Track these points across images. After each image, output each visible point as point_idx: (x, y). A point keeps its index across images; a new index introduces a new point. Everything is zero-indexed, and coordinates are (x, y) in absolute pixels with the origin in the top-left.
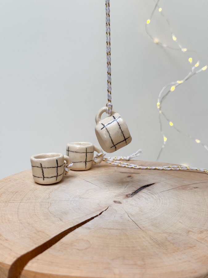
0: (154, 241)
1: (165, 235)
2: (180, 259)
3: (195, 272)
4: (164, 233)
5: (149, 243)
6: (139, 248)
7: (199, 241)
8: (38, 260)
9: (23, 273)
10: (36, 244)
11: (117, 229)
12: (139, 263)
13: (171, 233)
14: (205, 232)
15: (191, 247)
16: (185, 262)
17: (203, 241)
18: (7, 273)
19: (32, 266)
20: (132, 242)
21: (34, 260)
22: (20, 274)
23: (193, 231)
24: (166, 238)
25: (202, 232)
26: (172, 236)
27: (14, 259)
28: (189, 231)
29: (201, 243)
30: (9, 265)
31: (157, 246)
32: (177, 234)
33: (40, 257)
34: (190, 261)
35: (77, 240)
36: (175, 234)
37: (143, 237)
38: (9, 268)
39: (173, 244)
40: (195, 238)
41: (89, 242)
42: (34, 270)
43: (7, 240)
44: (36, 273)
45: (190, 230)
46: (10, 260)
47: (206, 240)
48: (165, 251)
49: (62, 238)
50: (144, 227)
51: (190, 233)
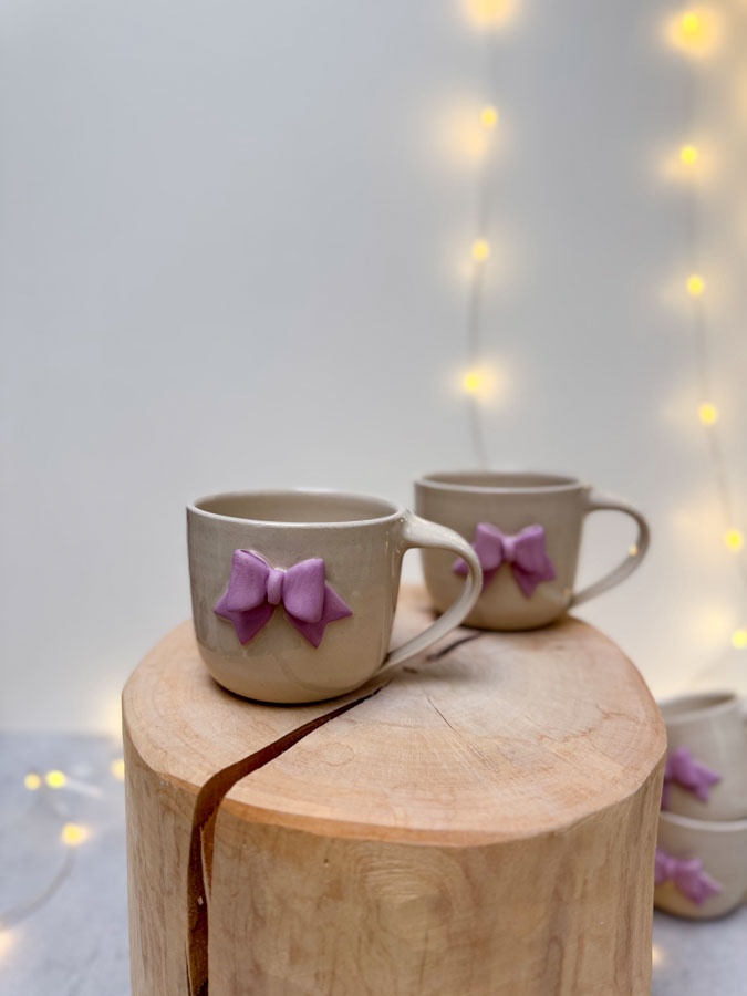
0: (475, 755)
1: (496, 742)
2: (522, 793)
3: (551, 820)
4: (495, 738)
5: (467, 758)
6: (445, 767)
7: (560, 758)
8: (253, 780)
9: (224, 803)
10: (250, 748)
11: (406, 726)
12: (444, 797)
13: (507, 739)
14: (573, 740)
15: (545, 769)
16: (532, 799)
17: (568, 759)
18: (194, 801)
19: (240, 792)
20: (434, 754)
21: (245, 780)
22: (218, 804)
23: (551, 736)
24: (499, 749)
25: (566, 739)
26: (510, 745)
27: (210, 776)
28: (542, 737)
29: (564, 760)
30: (197, 787)
31: (480, 764)
32: (521, 741)
33: (256, 774)
34: (540, 798)
35: (329, 744)
36: (516, 740)
37: (455, 745)
38: (197, 793)
39: (511, 761)
40: (554, 751)
41: (351, 750)
42: (243, 800)
43: (197, 736)
44: (248, 806)
45: (545, 733)
46: (199, 778)
47: (574, 756)
48: (494, 775)
49: (300, 739)
50: (457, 724)
51: (545, 739)
